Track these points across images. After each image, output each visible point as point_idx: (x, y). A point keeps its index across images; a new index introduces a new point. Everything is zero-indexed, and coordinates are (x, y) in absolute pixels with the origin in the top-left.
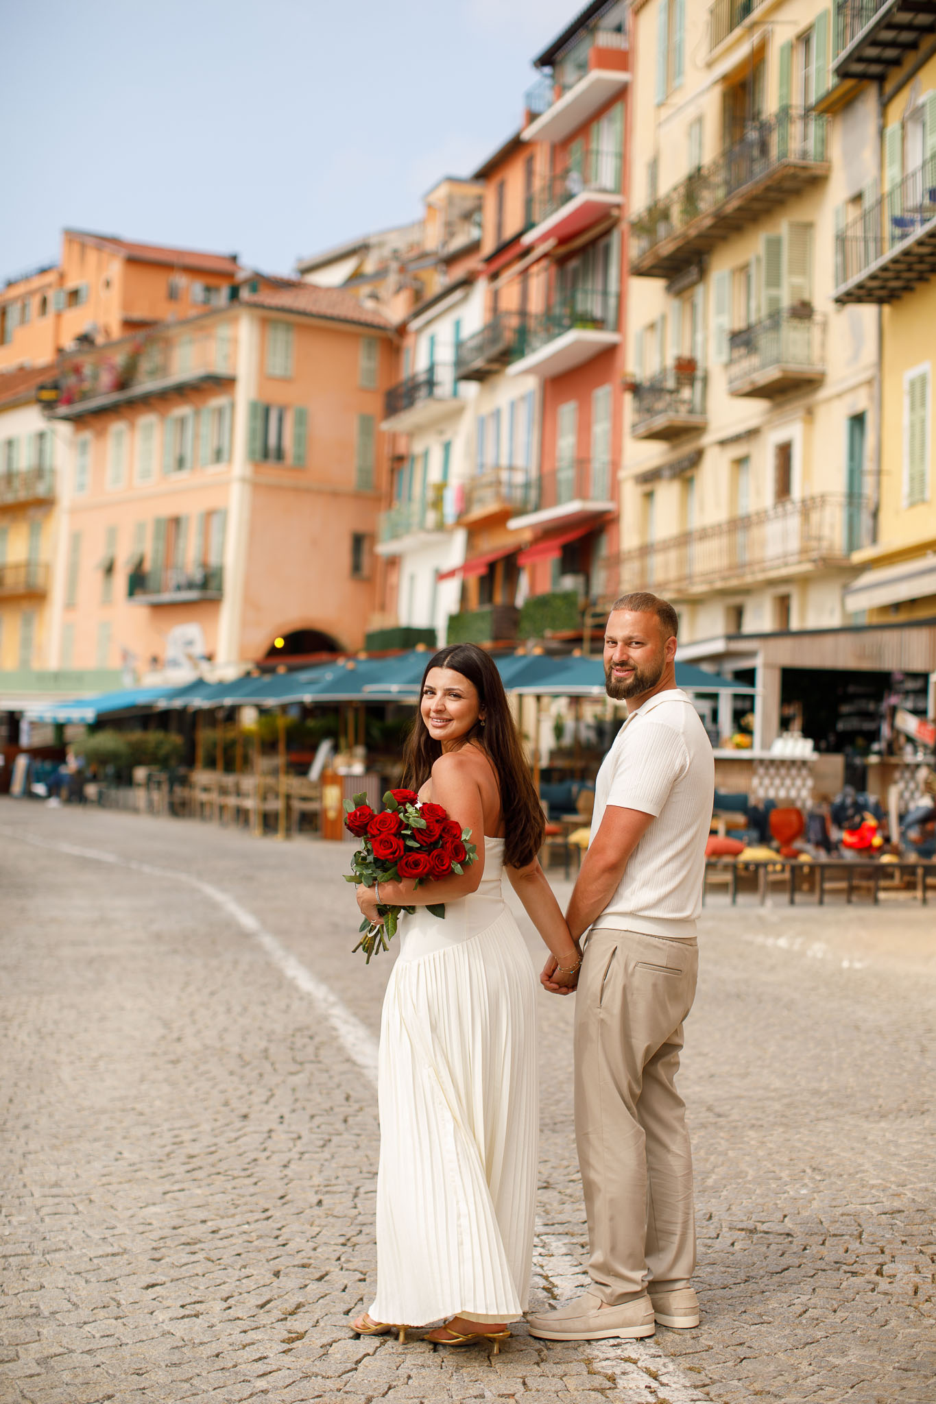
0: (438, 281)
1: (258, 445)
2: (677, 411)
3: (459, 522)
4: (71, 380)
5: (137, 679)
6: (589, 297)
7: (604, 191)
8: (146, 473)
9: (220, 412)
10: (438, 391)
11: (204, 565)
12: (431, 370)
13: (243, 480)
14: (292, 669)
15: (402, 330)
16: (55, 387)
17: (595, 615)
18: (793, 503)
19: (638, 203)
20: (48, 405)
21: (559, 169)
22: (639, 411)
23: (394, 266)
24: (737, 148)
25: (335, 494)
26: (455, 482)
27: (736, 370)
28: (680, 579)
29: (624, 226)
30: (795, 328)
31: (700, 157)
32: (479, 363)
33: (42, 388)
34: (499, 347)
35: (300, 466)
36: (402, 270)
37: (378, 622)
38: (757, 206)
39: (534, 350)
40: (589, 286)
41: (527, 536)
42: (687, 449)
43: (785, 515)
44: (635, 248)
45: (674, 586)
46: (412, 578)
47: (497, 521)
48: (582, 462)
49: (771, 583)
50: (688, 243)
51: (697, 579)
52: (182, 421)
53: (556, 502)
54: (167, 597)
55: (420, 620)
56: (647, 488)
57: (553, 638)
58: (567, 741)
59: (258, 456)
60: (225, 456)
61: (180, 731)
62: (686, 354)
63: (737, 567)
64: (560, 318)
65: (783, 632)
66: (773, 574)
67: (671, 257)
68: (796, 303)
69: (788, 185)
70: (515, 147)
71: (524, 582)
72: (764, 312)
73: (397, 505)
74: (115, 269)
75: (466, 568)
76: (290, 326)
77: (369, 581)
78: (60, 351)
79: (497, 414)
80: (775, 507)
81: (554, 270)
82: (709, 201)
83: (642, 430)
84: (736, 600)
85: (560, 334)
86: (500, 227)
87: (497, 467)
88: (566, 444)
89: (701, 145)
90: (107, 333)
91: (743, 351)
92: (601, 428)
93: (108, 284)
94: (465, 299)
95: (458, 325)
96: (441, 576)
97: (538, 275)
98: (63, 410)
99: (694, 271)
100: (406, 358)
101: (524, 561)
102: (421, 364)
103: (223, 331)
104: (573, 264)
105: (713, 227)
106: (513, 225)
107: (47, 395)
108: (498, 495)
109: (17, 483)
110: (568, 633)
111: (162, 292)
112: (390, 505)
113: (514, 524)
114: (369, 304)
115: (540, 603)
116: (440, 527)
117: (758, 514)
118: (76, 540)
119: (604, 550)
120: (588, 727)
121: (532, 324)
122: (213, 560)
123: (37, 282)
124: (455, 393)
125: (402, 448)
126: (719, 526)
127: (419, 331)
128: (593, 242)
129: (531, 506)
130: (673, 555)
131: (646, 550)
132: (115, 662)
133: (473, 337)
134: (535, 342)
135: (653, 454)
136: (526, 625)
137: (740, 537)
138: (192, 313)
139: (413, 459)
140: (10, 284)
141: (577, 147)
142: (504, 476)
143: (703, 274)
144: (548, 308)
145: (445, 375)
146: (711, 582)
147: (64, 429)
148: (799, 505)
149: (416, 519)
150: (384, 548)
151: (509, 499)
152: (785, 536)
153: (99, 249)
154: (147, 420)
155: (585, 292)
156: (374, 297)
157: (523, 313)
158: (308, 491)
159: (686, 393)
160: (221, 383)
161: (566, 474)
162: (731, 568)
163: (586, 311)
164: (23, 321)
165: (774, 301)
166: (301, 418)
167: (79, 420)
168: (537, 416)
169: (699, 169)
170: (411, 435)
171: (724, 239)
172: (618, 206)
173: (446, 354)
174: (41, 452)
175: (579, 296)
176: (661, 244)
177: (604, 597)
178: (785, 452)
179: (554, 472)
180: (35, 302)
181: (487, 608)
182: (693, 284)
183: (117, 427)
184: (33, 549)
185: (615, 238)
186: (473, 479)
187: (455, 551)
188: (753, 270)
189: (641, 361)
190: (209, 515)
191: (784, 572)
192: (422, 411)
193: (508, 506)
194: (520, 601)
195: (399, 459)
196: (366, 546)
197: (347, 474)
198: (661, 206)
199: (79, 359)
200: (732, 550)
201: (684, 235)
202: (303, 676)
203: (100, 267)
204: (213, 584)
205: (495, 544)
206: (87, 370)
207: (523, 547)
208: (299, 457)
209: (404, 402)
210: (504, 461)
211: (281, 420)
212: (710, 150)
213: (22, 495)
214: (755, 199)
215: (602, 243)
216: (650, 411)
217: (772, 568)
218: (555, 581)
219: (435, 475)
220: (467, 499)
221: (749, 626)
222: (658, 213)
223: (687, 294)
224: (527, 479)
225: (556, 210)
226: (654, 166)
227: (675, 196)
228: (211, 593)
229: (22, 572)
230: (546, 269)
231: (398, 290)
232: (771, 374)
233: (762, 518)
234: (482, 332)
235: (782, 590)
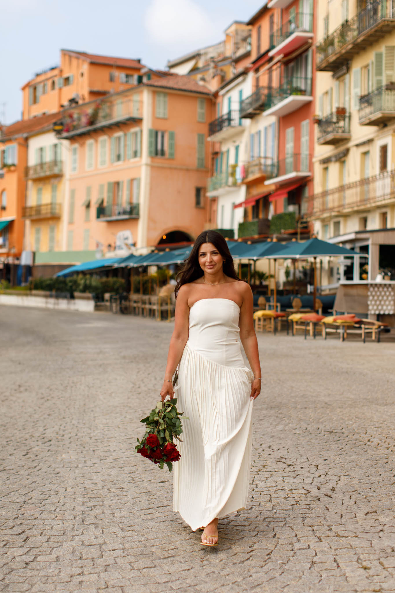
0: (231, 72)
1: (153, 149)
2: (337, 132)
3: (243, 183)
4: (68, 120)
5: (103, 255)
6: (299, 80)
7: (305, 31)
8: (103, 162)
9: (136, 134)
10: (233, 123)
11: (131, 203)
12: (229, 113)
13: (147, 165)
14: (172, 249)
15: (216, 95)
16: (62, 124)
17: (302, 223)
18: (387, 172)
19: (320, 38)
20: (58, 132)
21: (285, 21)
22: (321, 131)
23: (212, 65)
24: (363, 13)
25: (188, 170)
26: (241, 164)
27: (363, 113)
28: (339, 206)
29: (314, 47)
30: (388, 94)
31: (347, 15)
32: (250, 110)
33: (55, 124)
34: (260, 103)
35: (172, 157)
36: (216, 67)
37: (208, 227)
38: (372, 39)
39: (275, 105)
40: (299, 75)
41: (273, 188)
42: (342, 148)
43: (384, 178)
44: (319, 57)
45: (337, 209)
46: (223, 207)
47: (260, 181)
48: (297, 155)
49: (379, 207)
50: (342, 56)
51: (346, 206)
52: (119, 138)
53: (285, 173)
54: (114, 218)
55: (227, 226)
56: (325, 166)
57: (284, 233)
58: (291, 278)
59: (153, 155)
60: (139, 154)
61: (123, 277)
62: (341, 106)
63: (364, 201)
64: (287, 90)
65: (384, 230)
66: (379, 204)
67: (335, 62)
68: (389, 83)
69: (384, 29)
70: (265, 11)
71: (272, 208)
72: (375, 88)
73: (215, 174)
74: (85, 68)
75: (246, 202)
76: (166, 94)
77: (204, 208)
78: (62, 106)
79: (259, 133)
80: (379, 175)
81: (283, 67)
82: (351, 36)
83: (322, 141)
84: (364, 215)
85: (286, 97)
86: (259, 47)
87: (260, 157)
88: (290, 146)
89: (347, 10)
90: (84, 99)
91: (366, 105)
92: (305, 139)
93: (82, 75)
94: (244, 80)
95: (241, 92)
96: (235, 206)
97: (276, 69)
98: (65, 134)
99: (345, 68)
100: (218, 107)
101: (271, 199)
102: (225, 111)
103: (136, 97)
104: (292, 64)
105: (351, 49)
106: (264, 47)
107: (57, 128)
108: (260, 169)
109: (46, 167)
110: (291, 231)
111: (107, 78)
112: (212, 175)
113: (267, 183)
114: (201, 83)
115: (279, 217)
116: (235, 184)
117: (372, 177)
118: (73, 193)
119: (307, 193)
120: (300, 272)
121: (274, 92)
122: (135, 201)
123: (50, 74)
124: (240, 124)
125: (217, 149)
126: (356, 182)
127: (224, 95)
128: (300, 55)
129: (274, 175)
130: (336, 196)
131: (325, 194)
132: (93, 248)
133: (248, 98)
134: (275, 101)
135: (327, 151)
136: (273, 228)
137: (365, 187)
138: (121, 88)
139: (222, 154)
140: (38, 75)
141: (292, 10)
142: (263, 161)
143: (348, 69)
144: (281, 85)
145: (236, 116)
146: (352, 208)
147: (66, 143)
148: (390, 173)
149: (224, 181)
150: (210, 194)
151: (266, 171)
152: (384, 187)
153: (78, 58)
154: (103, 138)
155: (297, 78)
156: (203, 79)
157: (270, 88)
158: (175, 169)
159: (341, 124)
160: (136, 121)
161: (289, 160)
162: (361, 201)
163: (298, 87)
164: (44, 92)
165: (379, 82)
166: (172, 136)
167: (72, 139)
168: (277, 134)
169: (347, 21)
170: (221, 143)
171: (358, 53)
172: (311, 38)
173: (236, 106)
174: (56, 153)
175: (294, 80)
176: (330, 56)
177: (306, 214)
178: (384, 149)
179: (284, 159)
180: (50, 83)
181: (256, 220)
182: (344, 74)
183: (90, 142)
184: (53, 197)
185: (310, 53)
186: (249, 162)
187: (241, 195)
188: (370, 67)
189: (322, 110)
190: (132, 180)
191: (383, 202)
192: (226, 132)
193: (264, 175)
194: (270, 217)
195: (216, 154)
196: (202, 193)
197: (193, 161)
198: (330, 38)
199: (72, 111)
200: (362, 193)
201: (340, 52)
202: (176, 252)
203: (78, 67)
204: (135, 212)
205: (258, 191)
206: (75, 116)
207: (272, 192)
208: (171, 154)
209: (218, 128)
210: (262, 155)
211: (163, 137)
212: (352, 14)
213: (48, 173)
214: (371, 36)
215: (304, 55)
216: (326, 132)
217: (378, 201)
218: (286, 207)
219: (232, 161)
220: (246, 172)
221: (370, 227)
222: (329, 42)
223: (341, 79)
224: (272, 163)
225: (284, 40)
226: (327, 19)
227: (335, 34)
228: (134, 216)
229: (49, 207)
230: (280, 67)
231: (214, 77)
232: (378, 115)
233: (374, 179)
234: (251, 96)
235: (384, 210)
